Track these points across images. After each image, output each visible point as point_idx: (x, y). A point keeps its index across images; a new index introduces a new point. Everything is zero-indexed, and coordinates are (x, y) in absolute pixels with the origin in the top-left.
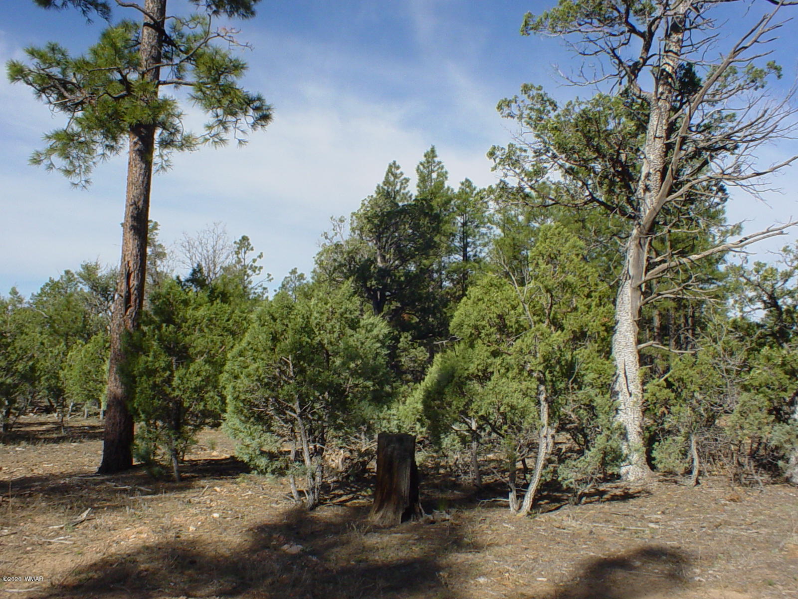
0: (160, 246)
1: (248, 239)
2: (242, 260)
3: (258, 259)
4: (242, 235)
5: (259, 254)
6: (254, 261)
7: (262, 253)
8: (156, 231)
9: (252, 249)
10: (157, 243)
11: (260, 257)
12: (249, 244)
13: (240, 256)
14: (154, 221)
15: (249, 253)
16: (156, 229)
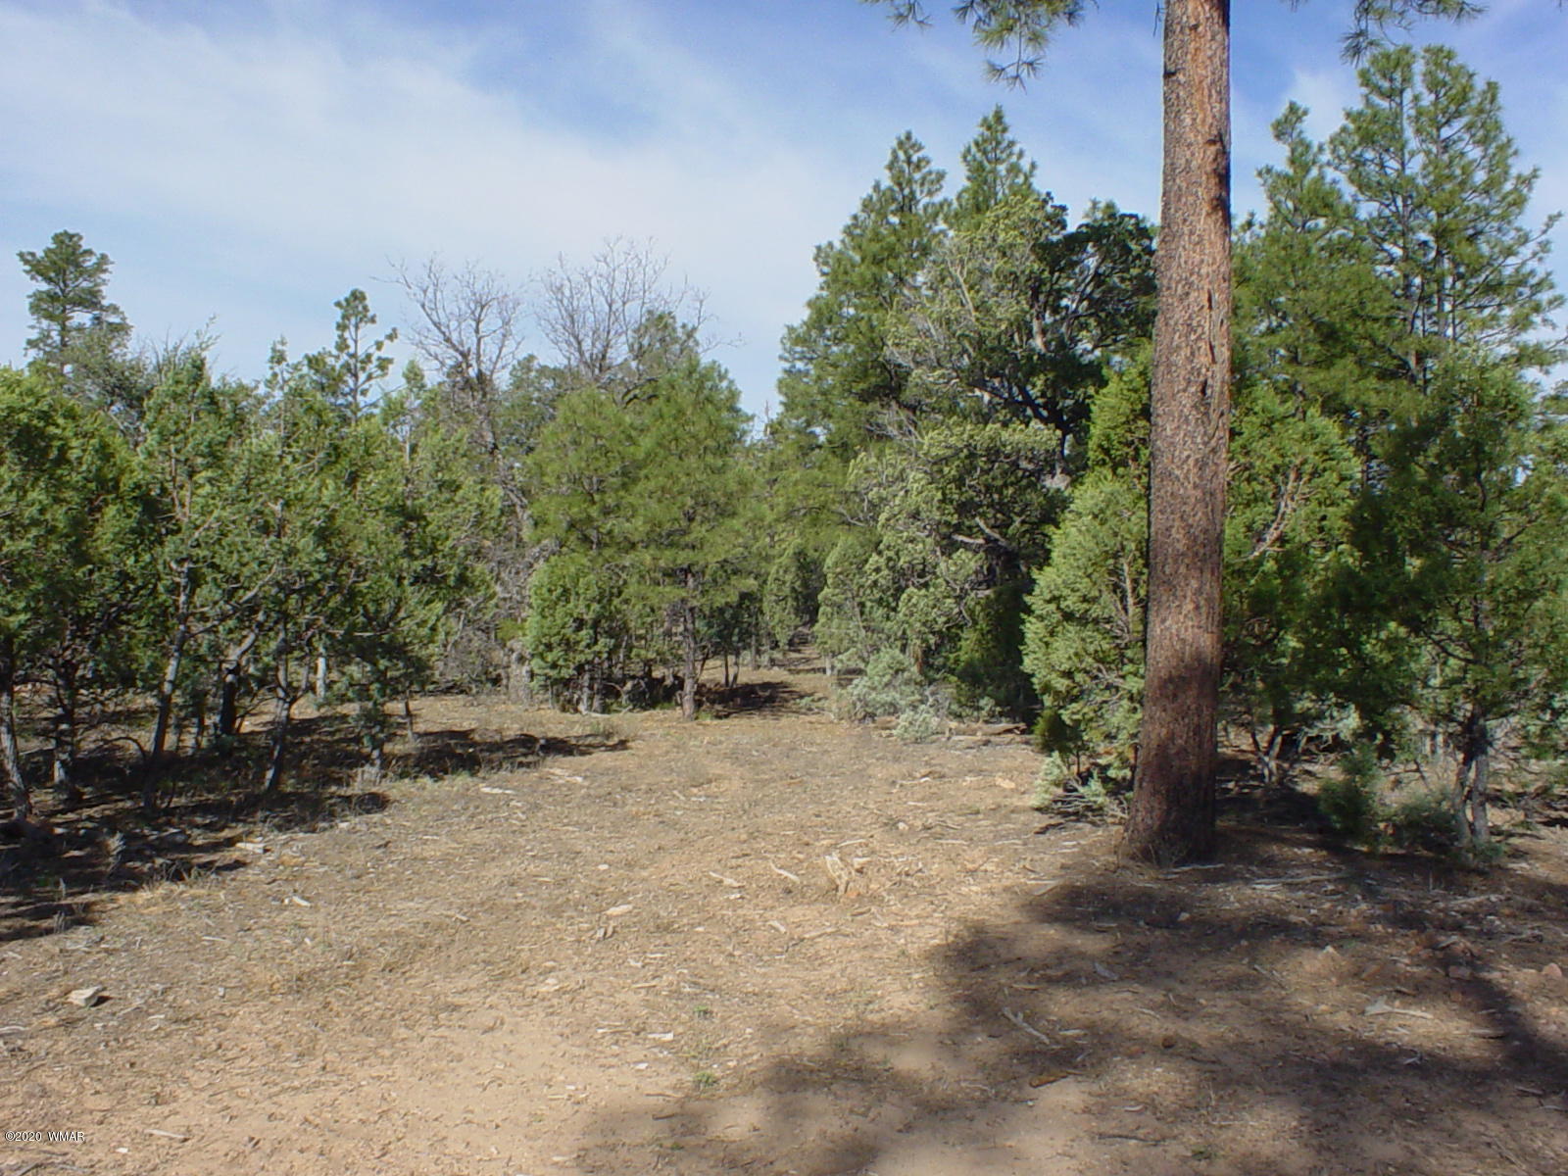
0: (115, 309)
1: (364, 298)
2: (350, 342)
3: (387, 343)
4: (351, 289)
5: (389, 331)
6: (379, 345)
7: (394, 330)
8: (103, 276)
9: (373, 320)
10: (105, 303)
11: (391, 337)
12: (365, 308)
13: (346, 335)
14: (98, 252)
15: (365, 328)
16: (105, 271)
